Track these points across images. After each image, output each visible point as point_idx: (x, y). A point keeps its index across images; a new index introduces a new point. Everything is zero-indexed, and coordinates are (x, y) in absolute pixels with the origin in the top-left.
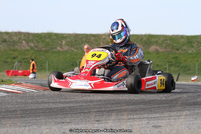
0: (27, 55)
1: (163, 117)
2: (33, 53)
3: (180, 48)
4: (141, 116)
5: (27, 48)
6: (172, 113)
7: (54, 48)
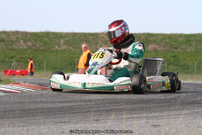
0: (25, 54)
1: (162, 116)
2: (30, 53)
3: (179, 46)
4: (140, 116)
5: (25, 47)
6: (171, 112)
7: (52, 47)
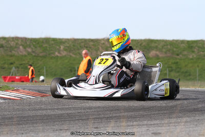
0: (24, 60)
1: (163, 124)
2: (30, 59)
3: (181, 53)
4: (141, 123)
5: (25, 53)
6: (172, 119)
7: (52, 53)
